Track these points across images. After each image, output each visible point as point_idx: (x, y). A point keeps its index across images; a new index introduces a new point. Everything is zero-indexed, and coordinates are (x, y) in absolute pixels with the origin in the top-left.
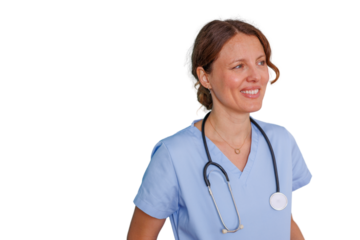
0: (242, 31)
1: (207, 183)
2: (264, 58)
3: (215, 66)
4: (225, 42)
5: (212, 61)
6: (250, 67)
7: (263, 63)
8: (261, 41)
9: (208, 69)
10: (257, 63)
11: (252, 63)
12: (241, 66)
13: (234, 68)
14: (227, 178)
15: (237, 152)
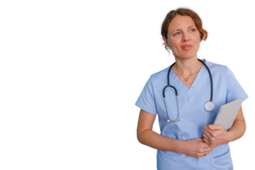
0: (179, 13)
1: (164, 96)
2: (195, 27)
6: (183, 33)
7: (194, 30)
9: (166, 37)
10: (188, 30)
11: (185, 31)
12: (178, 33)
13: (174, 35)
14: (176, 94)
15: (186, 80)
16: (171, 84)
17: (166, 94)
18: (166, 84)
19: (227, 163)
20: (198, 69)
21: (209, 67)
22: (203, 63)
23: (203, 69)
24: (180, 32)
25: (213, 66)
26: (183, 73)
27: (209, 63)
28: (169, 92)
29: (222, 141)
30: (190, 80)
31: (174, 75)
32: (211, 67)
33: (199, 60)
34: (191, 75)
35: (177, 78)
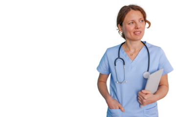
0: (133, 9)
1: (115, 65)
2: (143, 19)
3: (123, 23)
4: (126, 14)
5: (122, 22)
6: (136, 23)
7: (142, 21)
8: (142, 12)
9: (121, 25)
10: (139, 21)
11: (137, 21)
12: (133, 23)
13: (129, 24)
14: (124, 64)
15: (132, 55)
16: (121, 57)
17: (117, 64)
18: (117, 57)
19: (155, 114)
20: (140, 48)
21: (148, 47)
22: (144, 44)
23: (144, 49)
24: (133, 22)
25: (151, 47)
26: (130, 50)
27: (148, 44)
28: (119, 62)
29: (150, 102)
30: (134, 55)
31: (123, 51)
32: (150, 47)
33: (142, 41)
34: (135, 52)
35: (125, 53)
